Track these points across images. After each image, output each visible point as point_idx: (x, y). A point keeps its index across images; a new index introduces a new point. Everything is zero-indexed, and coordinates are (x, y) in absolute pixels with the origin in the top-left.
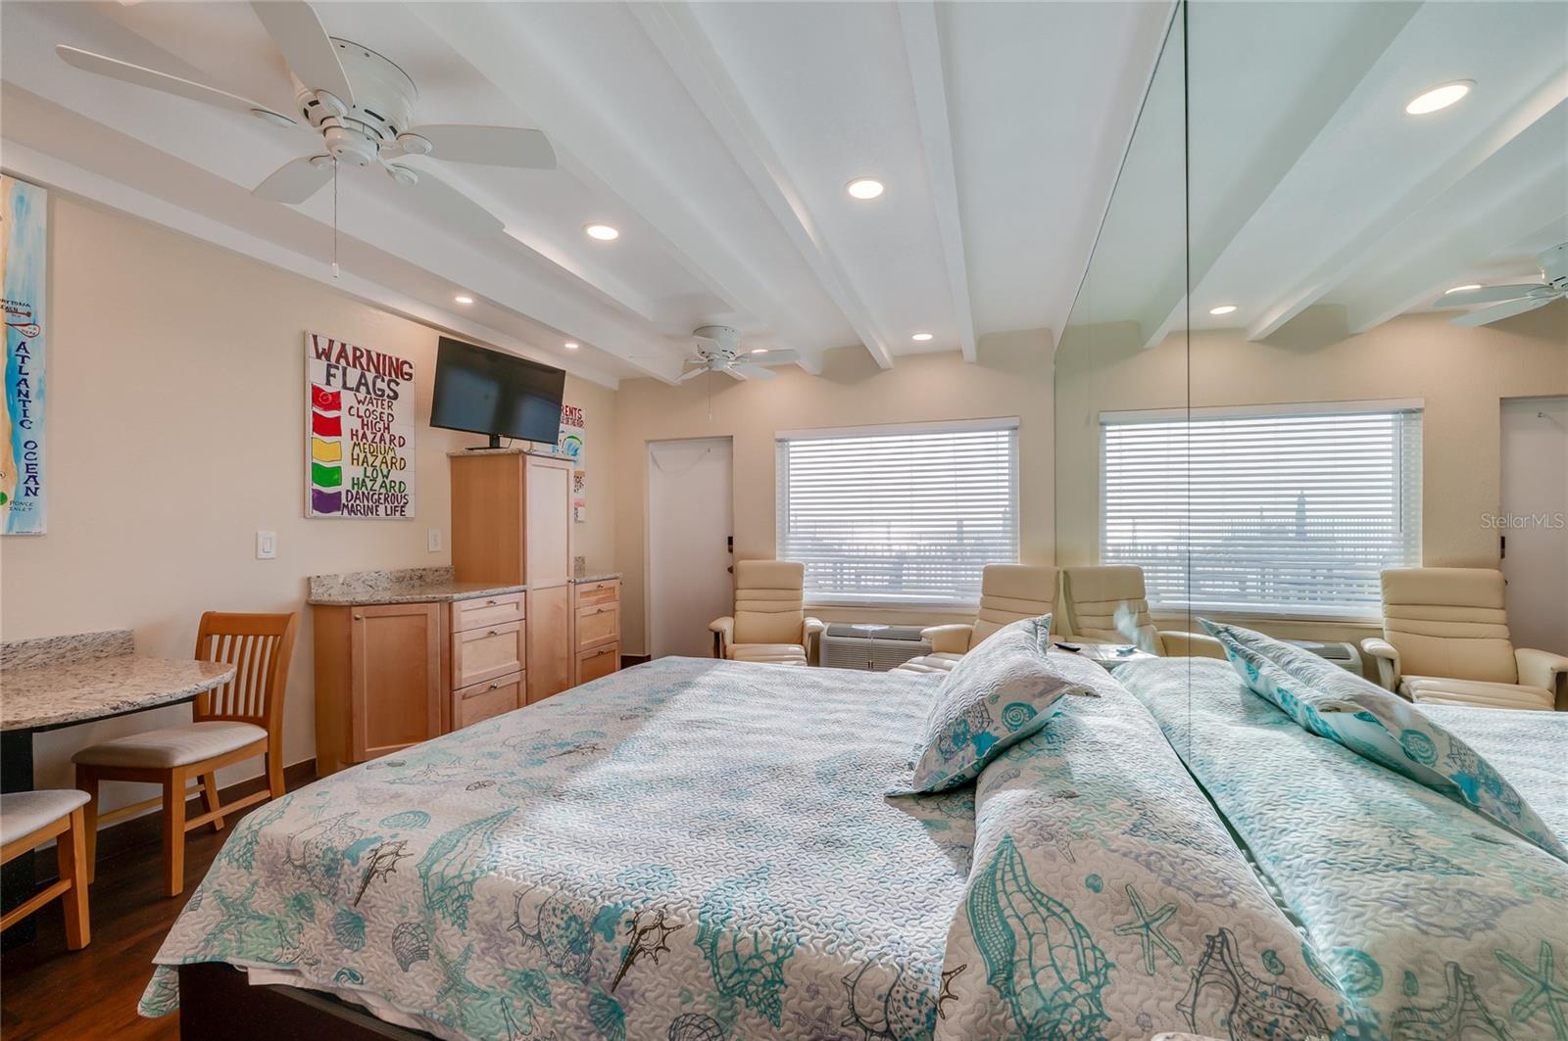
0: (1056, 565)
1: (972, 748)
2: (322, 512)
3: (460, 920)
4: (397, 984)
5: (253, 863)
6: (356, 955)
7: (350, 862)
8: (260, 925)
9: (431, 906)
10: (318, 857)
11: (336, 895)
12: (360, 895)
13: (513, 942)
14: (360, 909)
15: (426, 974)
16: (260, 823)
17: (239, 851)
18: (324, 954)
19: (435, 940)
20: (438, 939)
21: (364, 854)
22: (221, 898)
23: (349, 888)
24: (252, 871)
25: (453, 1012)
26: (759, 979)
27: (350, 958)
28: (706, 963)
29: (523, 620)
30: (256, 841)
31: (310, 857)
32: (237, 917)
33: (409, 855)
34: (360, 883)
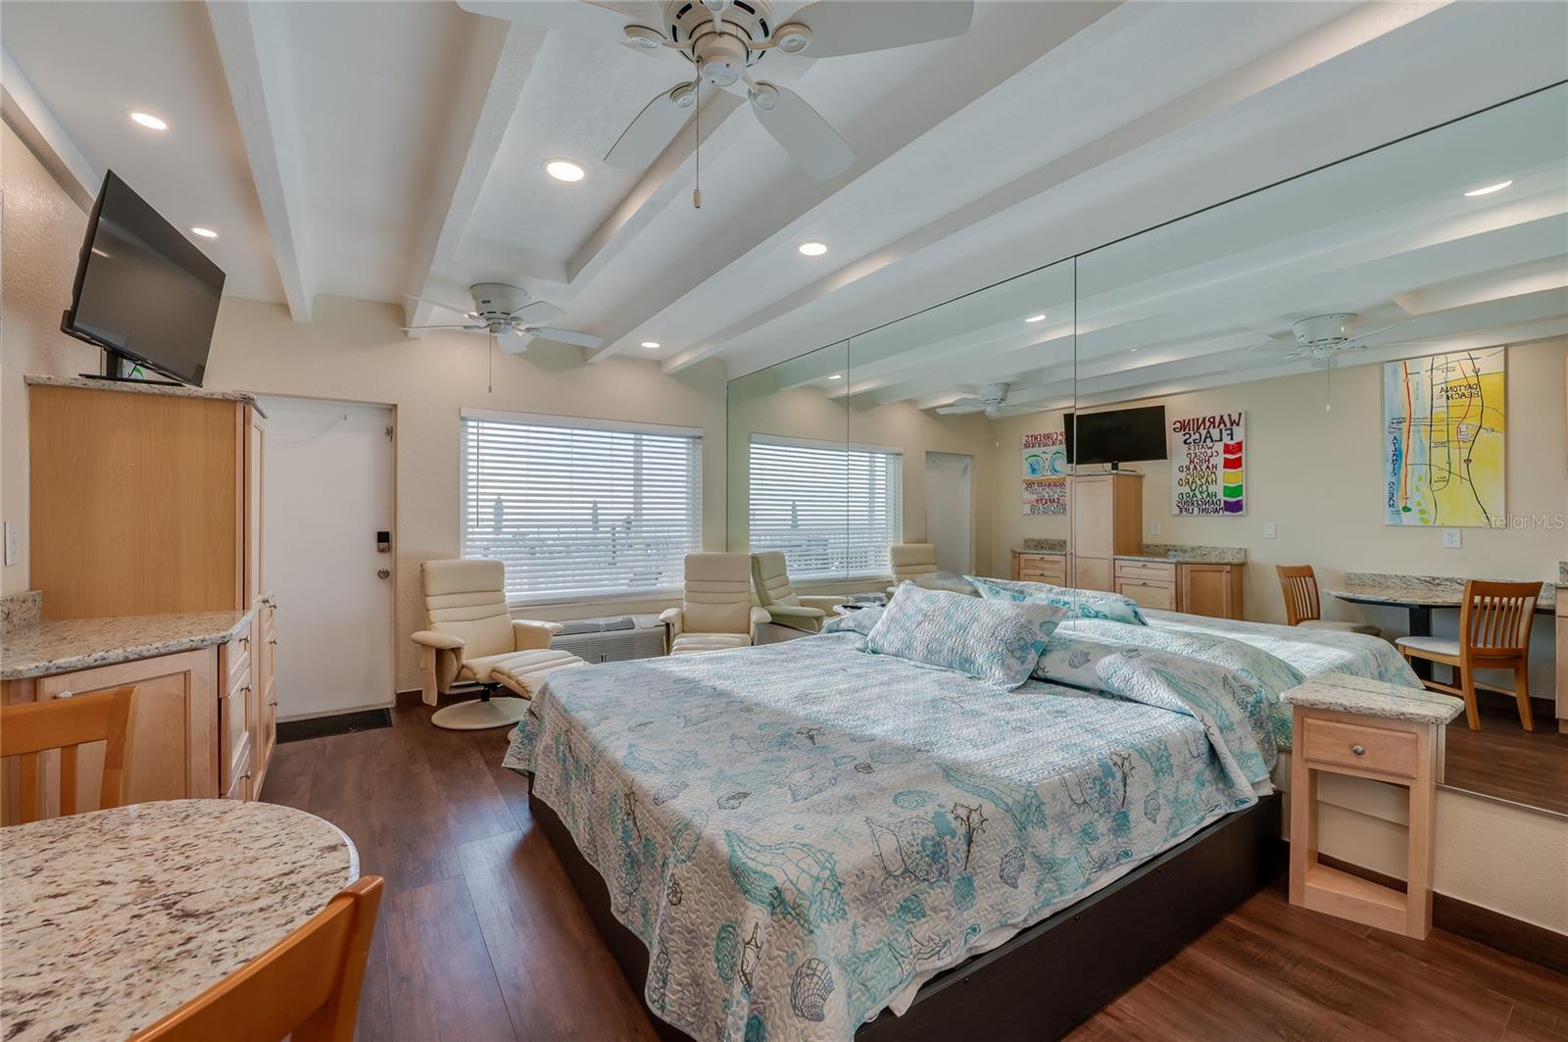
0: (727, 551)
1: (1033, 651)
2: (1231, 511)
3: (1042, 823)
4: (1014, 903)
5: (846, 908)
6: (972, 912)
7: (948, 837)
8: (876, 961)
9: (1022, 827)
10: (917, 853)
11: (947, 872)
12: (967, 857)
13: (1074, 814)
14: (969, 870)
15: (1026, 882)
16: (824, 868)
17: (830, 904)
18: (952, 931)
19: (1030, 850)
20: (1033, 847)
21: (955, 824)
22: (839, 962)
23: (957, 858)
24: (848, 916)
25: (1050, 891)
26: (1164, 759)
27: (969, 917)
28: (1148, 764)
29: (250, 664)
30: (840, 884)
31: (909, 858)
32: (854, 972)
33: (981, 806)
34: (965, 847)
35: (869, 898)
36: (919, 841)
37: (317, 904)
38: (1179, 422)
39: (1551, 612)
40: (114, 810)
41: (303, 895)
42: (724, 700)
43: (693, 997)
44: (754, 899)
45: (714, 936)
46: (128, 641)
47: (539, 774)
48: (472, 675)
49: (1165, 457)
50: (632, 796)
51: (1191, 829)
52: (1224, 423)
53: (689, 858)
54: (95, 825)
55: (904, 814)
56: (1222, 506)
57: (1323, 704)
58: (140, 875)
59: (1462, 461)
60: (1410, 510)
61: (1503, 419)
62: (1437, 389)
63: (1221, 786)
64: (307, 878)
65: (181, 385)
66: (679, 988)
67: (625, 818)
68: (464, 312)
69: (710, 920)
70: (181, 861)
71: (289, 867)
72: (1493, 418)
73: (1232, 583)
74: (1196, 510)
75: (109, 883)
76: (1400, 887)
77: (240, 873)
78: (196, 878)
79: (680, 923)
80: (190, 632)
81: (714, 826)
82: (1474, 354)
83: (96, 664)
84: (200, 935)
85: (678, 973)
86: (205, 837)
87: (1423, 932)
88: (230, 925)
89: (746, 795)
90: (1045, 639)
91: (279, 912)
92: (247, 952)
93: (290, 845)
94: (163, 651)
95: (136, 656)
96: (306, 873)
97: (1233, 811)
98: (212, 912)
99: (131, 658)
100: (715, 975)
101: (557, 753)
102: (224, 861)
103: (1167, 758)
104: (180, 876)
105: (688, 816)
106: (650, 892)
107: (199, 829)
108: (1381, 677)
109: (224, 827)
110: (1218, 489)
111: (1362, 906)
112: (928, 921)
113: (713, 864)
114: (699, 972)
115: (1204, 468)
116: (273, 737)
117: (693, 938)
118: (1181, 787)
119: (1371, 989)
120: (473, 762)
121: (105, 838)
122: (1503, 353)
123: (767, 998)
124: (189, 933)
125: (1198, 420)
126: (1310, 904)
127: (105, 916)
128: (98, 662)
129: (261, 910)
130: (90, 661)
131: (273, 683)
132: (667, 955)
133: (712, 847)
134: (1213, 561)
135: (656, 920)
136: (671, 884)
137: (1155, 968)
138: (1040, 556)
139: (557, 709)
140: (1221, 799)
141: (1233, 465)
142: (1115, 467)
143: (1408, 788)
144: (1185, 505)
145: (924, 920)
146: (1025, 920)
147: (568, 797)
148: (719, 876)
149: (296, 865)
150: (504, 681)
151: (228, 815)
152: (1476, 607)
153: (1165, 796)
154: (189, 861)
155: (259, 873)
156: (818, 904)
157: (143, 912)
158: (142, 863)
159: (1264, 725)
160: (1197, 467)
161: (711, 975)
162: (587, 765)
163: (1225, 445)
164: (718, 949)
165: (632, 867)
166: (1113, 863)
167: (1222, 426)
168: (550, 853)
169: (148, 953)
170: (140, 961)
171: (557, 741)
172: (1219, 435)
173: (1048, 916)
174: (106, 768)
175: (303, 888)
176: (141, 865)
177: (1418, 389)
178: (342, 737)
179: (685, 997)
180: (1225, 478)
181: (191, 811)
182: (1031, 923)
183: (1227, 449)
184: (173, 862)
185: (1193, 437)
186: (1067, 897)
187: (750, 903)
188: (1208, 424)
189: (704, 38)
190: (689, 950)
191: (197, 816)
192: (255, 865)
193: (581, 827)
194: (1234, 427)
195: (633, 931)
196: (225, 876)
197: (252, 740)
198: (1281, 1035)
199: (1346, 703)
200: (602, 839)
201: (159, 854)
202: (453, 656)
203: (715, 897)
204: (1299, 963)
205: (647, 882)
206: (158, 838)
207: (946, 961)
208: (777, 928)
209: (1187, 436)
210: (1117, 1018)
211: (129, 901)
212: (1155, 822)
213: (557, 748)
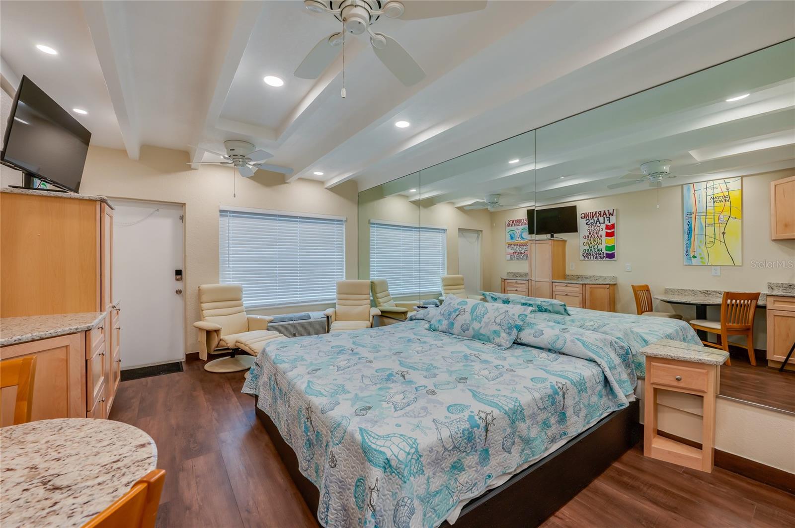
0: (358, 279)
1: (515, 329)
2: (610, 258)
3: (523, 419)
4: (509, 462)
5: (424, 468)
6: (488, 467)
7: (476, 428)
8: (440, 496)
9: (513, 422)
10: (460, 437)
11: (476, 447)
12: (486, 439)
13: (539, 414)
14: (487, 445)
15: (515, 450)
16: (412, 447)
17: (415, 467)
18: (479, 478)
19: (517, 434)
20: (519, 432)
21: (479, 422)
22: (420, 498)
23: (481, 439)
24: (425, 473)
25: (528, 454)
26: (583, 384)
27: (487, 470)
28: (575, 387)
29: (105, 340)
30: (420, 456)
31: (456, 440)
32: (428, 502)
33: (492, 411)
34: (484, 434)
35: (436, 462)
36: (461, 431)
37: (131, 480)
38: (584, 214)
39: (764, 307)
40: (20, 425)
41: (124, 475)
42: (357, 356)
43: (343, 517)
44: (376, 465)
45: (354, 484)
46: (34, 330)
47: (261, 397)
48: (225, 344)
49: (576, 231)
50: (309, 409)
51: (596, 420)
52: (606, 214)
53: (340, 442)
54: (7, 434)
55: (454, 417)
56: (605, 255)
57: (661, 355)
58: (30, 465)
59: (721, 233)
60: (696, 257)
61: (740, 213)
62: (709, 198)
63: (610, 397)
64: (128, 464)
65: (66, 192)
66: (336, 512)
67: (306, 420)
68: (221, 155)
69: (352, 476)
70: (55, 455)
71: (117, 457)
72: (736, 212)
73: (610, 294)
74: (592, 258)
75: (12, 470)
76: (699, 446)
77: (89, 461)
78: (63, 466)
79: (335, 477)
80: (70, 324)
81: (353, 426)
82: (726, 181)
83: (15, 343)
84: (62, 500)
85: (335, 503)
86: (70, 441)
87: (710, 469)
88: (81, 494)
89: (370, 408)
90: (521, 323)
91: (109, 485)
92: (89, 510)
93: (119, 444)
94: (54, 335)
95: (39, 338)
96: (127, 461)
97: (616, 410)
98: (70, 486)
99: (36, 339)
100: (354, 505)
101: (270, 385)
102: (80, 455)
103: (584, 384)
104: (53, 464)
105: (339, 419)
106: (320, 460)
107: (67, 436)
108: (684, 340)
109: (82, 434)
110: (603, 247)
111: (680, 456)
112: (466, 473)
113: (353, 446)
114: (346, 503)
115: (596, 236)
116: (119, 379)
117: (343, 485)
118: (591, 399)
119: (686, 499)
120: (226, 390)
121: (13, 442)
122: (740, 180)
123: (381, 516)
124: (56, 499)
125: (593, 213)
126: (654, 456)
127: (7, 490)
128: (17, 342)
129: (99, 484)
130: (12, 341)
131: (119, 350)
132: (329, 494)
133: (352, 436)
134: (600, 283)
135: (323, 475)
136: (331, 457)
137: (579, 491)
138: (516, 281)
139: (270, 363)
140: (611, 404)
141: (609, 235)
142: (552, 236)
143: (702, 397)
144: (587, 255)
145: (464, 472)
146: (515, 470)
147: (276, 409)
148: (356, 453)
149: (121, 456)
150: (242, 347)
151: (84, 427)
152: (728, 305)
153: (583, 403)
154: (60, 455)
155: (100, 461)
156: (409, 467)
157: (30, 487)
158: (33, 457)
159: (630, 366)
160: (593, 236)
161: (352, 505)
162: (285, 392)
163: (606, 225)
164: (355, 491)
165: (310, 447)
166: (558, 439)
167: (605, 216)
168: (266, 438)
169: (31, 512)
170: (25, 518)
171: (270, 379)
172: (603, 220)
173: (526, 467)
174: (17, 401)
175: (124, 470)
176: (32, 458)
177: (700, 198)
178: (157, 377)
179: (338, 516)
180: (606, 242)
181: (64, 425)
182: (518, 471)
183: (607, 227)
184: (50, 456)
185: (591, 221)
186: (536, 457)
187: (373, 467)
188: (598, 215)
189: (347, 8)
190: (340, 492)
191: (67, 428)
192: (98, 457)
193: (283, 425)
194: (611, 216)
195: (310, 480)
196: (80, 464)
197: (106, 380)
198: (643, 525)
199: (672, 355)
200: (294, 431)
201: (43, 451)
202: (216, 334)
203: (354, 464)
204: (650, 487)
205: (318, 455)
206: (43, 441)
207: (476, 493)
208: (387, 479)
209: (588, 221)
210: (561, 519)
211: (22, 481)
212: (579, 417)
213: (270, 384)
